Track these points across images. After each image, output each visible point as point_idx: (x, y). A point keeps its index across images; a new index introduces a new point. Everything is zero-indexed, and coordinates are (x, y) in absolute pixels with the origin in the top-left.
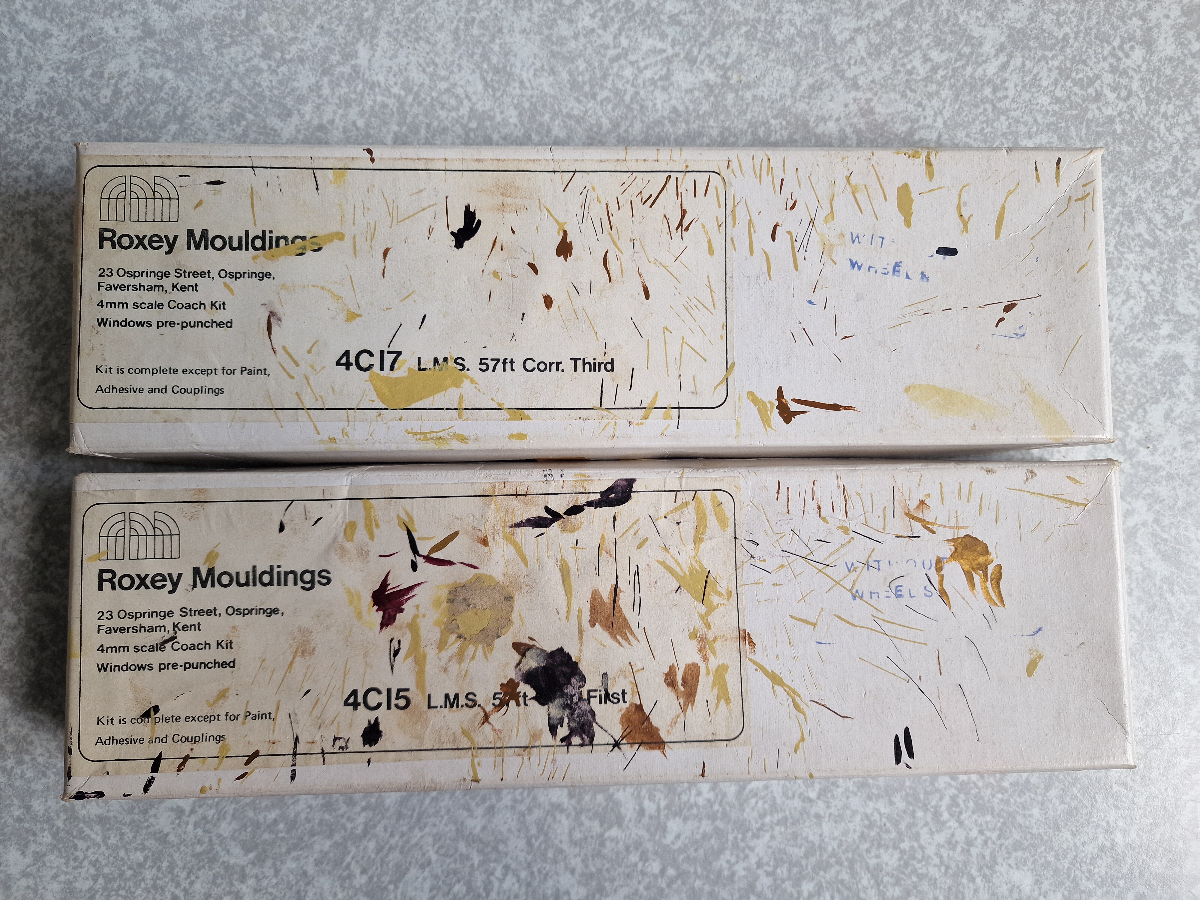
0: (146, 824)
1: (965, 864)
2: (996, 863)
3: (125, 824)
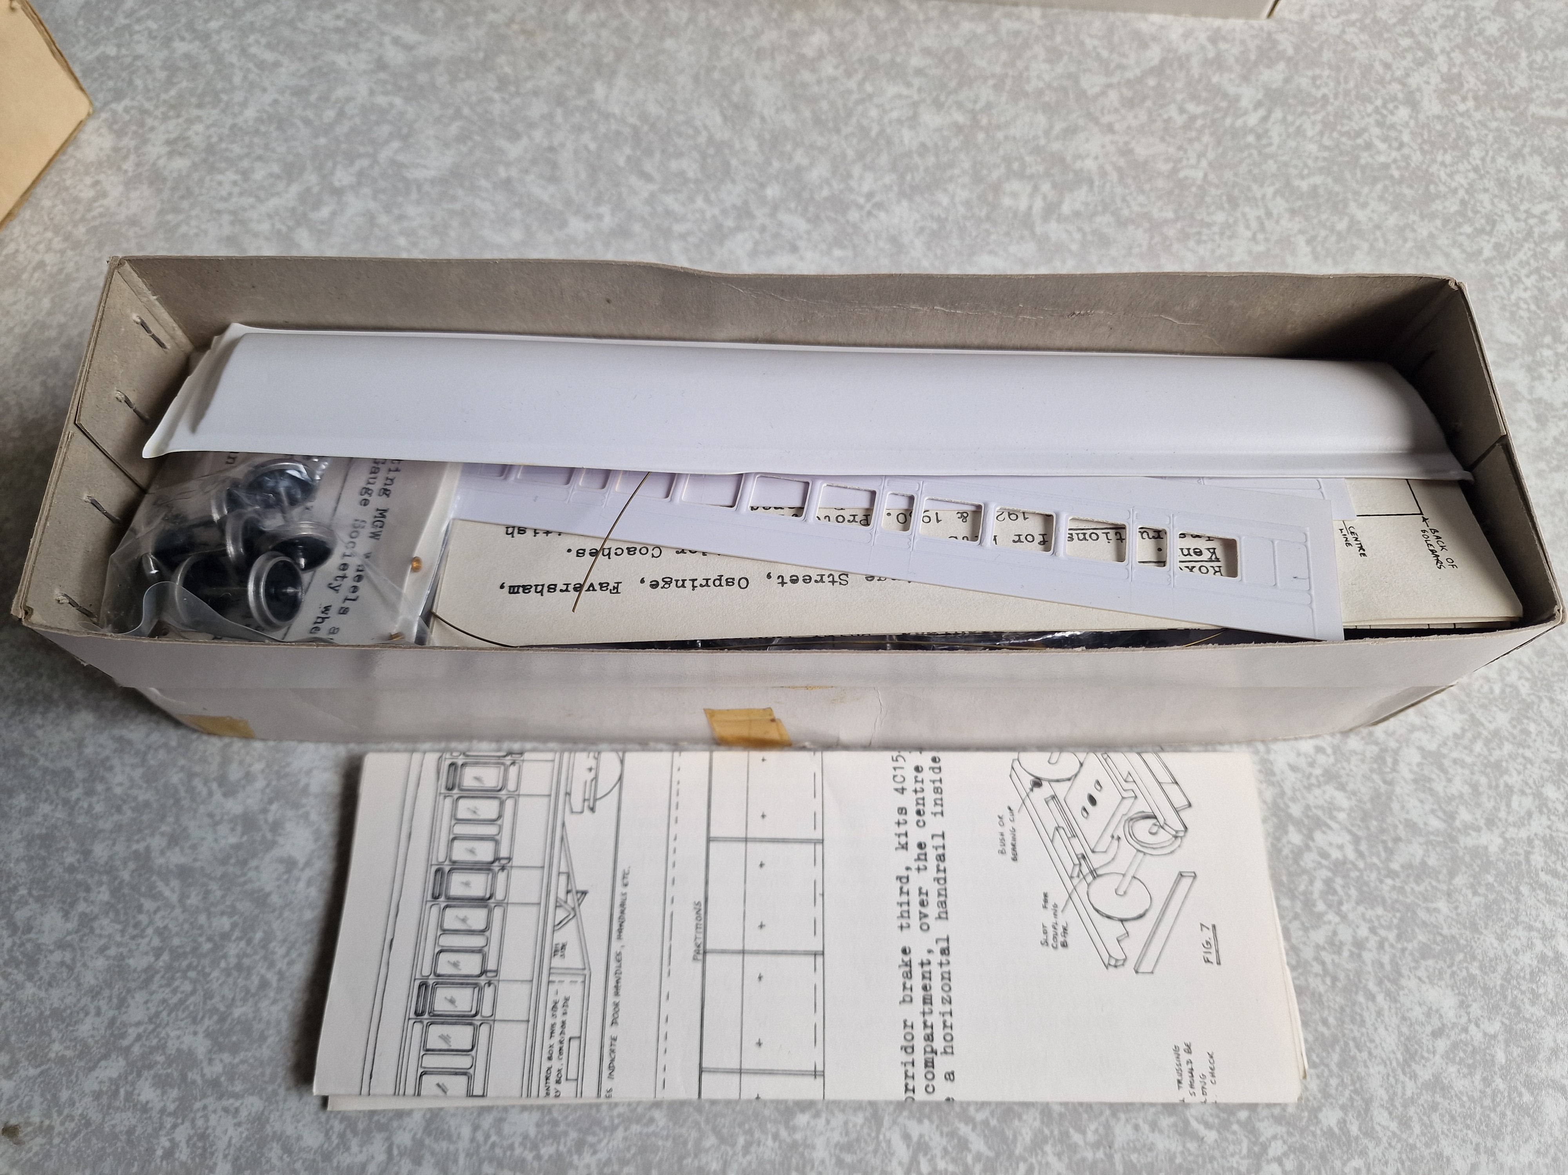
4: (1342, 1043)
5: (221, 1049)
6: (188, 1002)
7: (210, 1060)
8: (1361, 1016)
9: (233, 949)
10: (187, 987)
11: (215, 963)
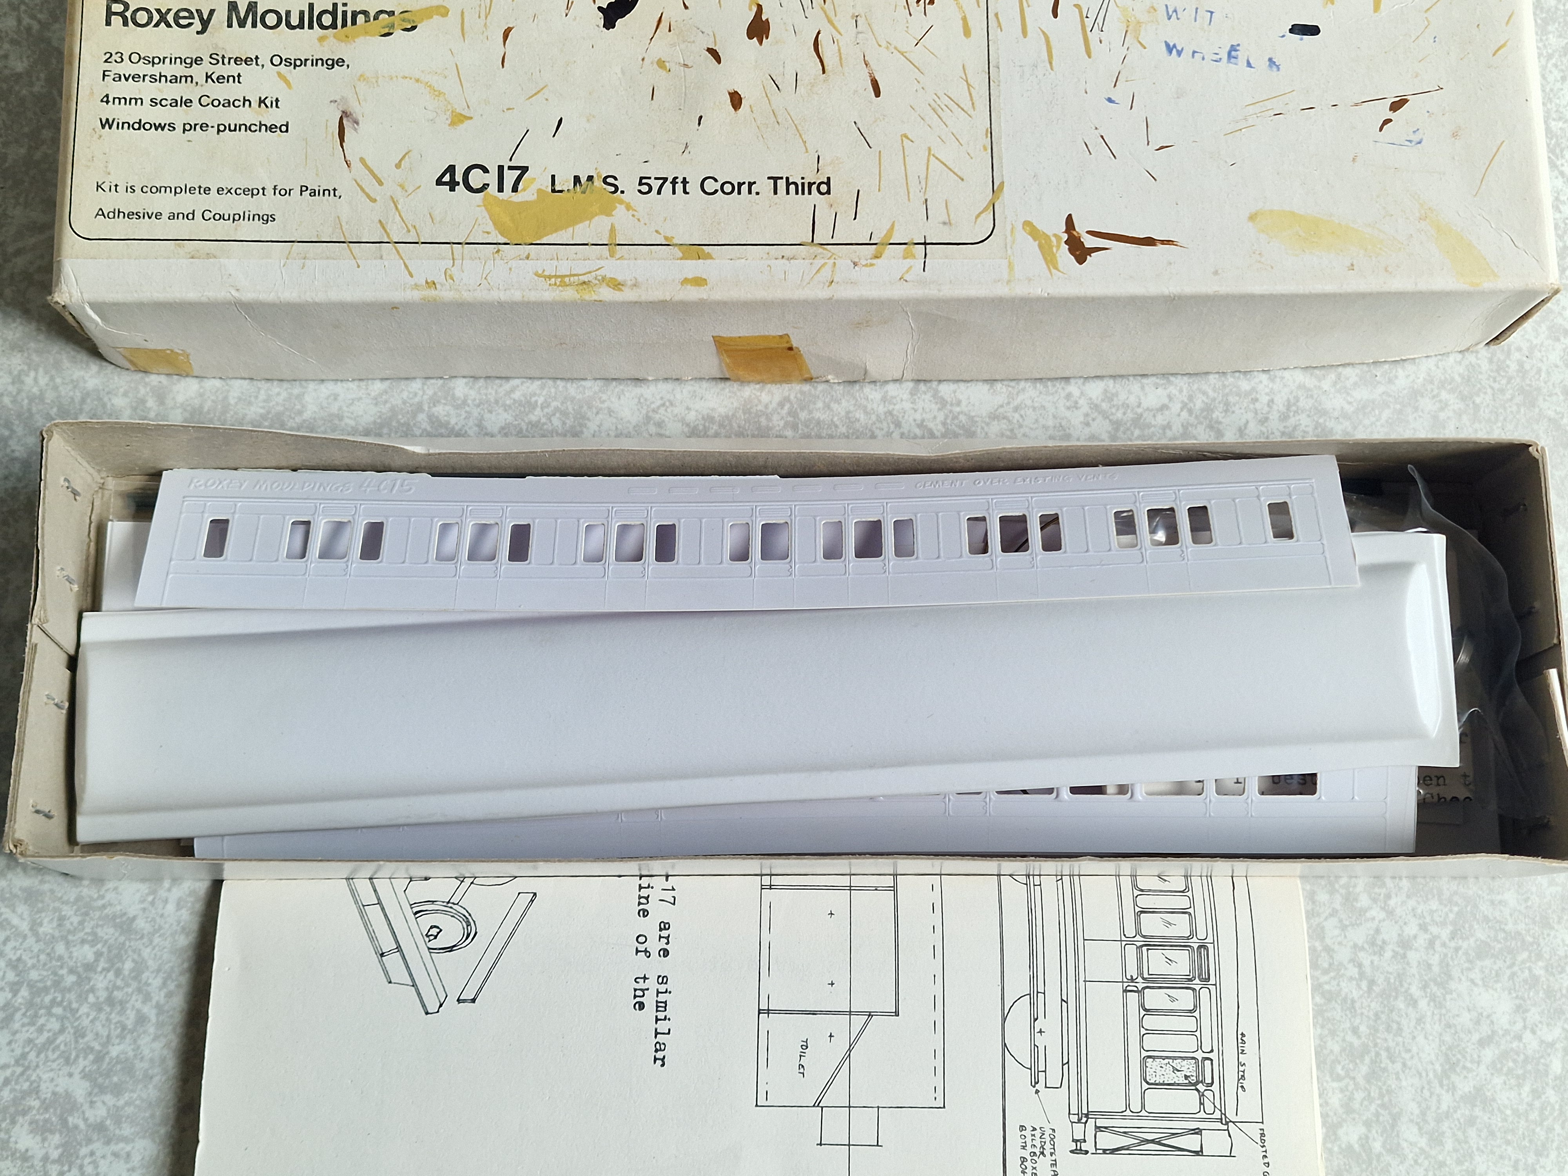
0: (100, 903)
1: (1400, 977)
2: (1450, 977)
3: (67, 903)
4: (1373, 1054)
5: (102, 1090)
6: (58, 1041)
7: (92, 1103)
8: (1398, 1023)
9: (101, 982)
10: (55, 1025)
11: (82, 998)
